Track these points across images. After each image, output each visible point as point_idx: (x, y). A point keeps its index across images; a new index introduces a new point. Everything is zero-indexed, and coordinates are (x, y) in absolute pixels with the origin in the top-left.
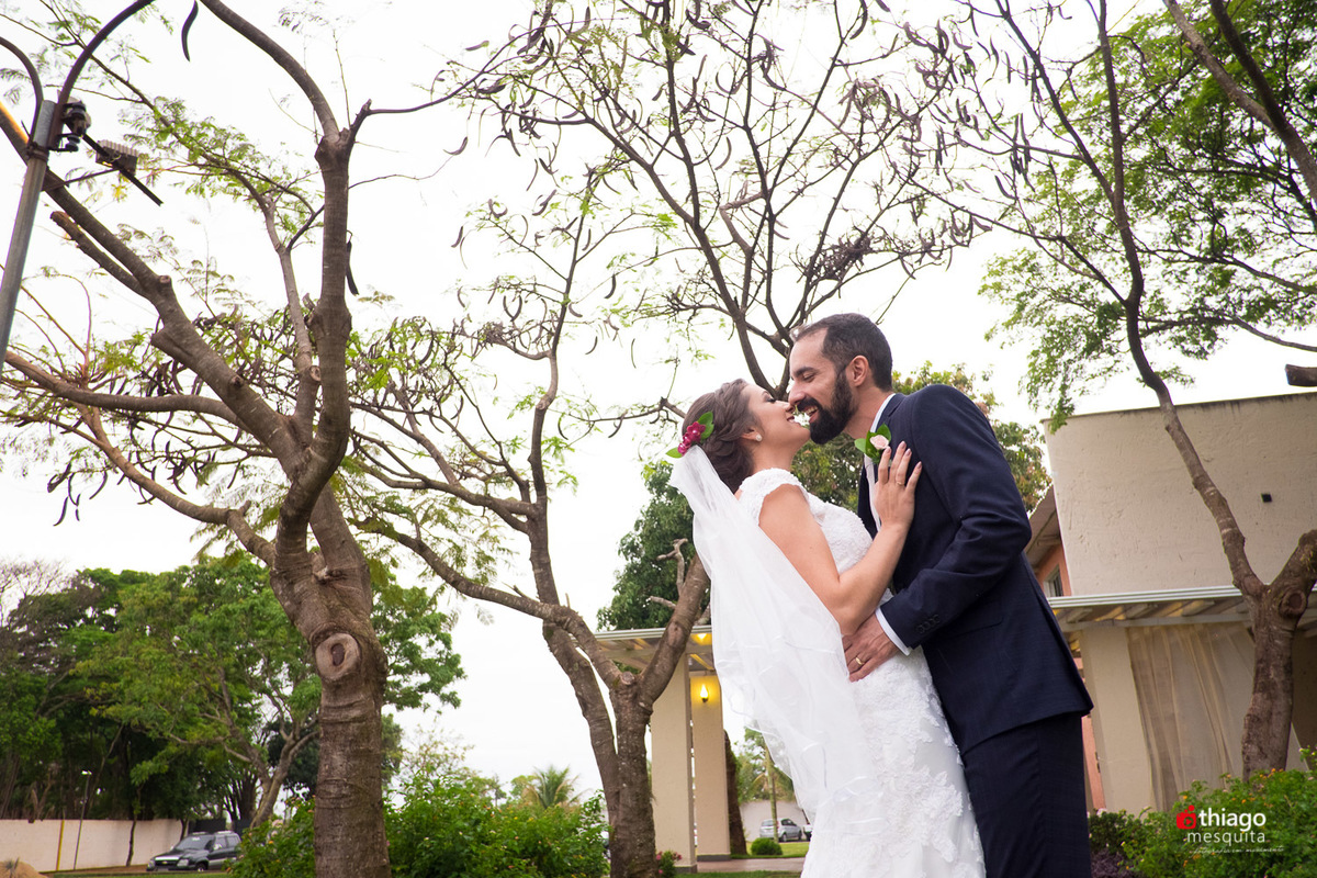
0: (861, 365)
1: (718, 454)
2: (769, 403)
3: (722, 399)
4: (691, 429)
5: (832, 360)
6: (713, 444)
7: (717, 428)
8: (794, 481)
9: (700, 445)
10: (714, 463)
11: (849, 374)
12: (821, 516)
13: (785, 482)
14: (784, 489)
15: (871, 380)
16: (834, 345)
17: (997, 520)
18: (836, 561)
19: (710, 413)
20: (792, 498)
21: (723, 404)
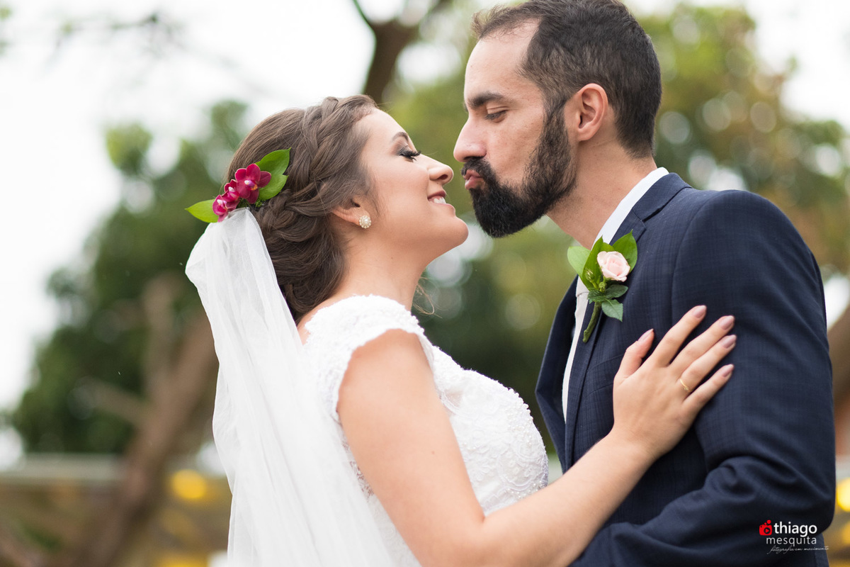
0: (595, 102)
1: (283, 235)
2: (401, 158)
3: (314, 130)
4: (242, 175)
5: (541, 84)
6: (277, 214)
7: (291, 185)
8: (412, 326)
9: (255, 210)
10: (273, 250)
11: (571, 117)
12: (455, 396)
13: (394, 325)
14: (393, 338)
15: (612, 131)
16: (547, 54)
17: (791, 480)
18: (475, 485)
19: (285, 152)
20: (402, 358)
21: (313, 140)
